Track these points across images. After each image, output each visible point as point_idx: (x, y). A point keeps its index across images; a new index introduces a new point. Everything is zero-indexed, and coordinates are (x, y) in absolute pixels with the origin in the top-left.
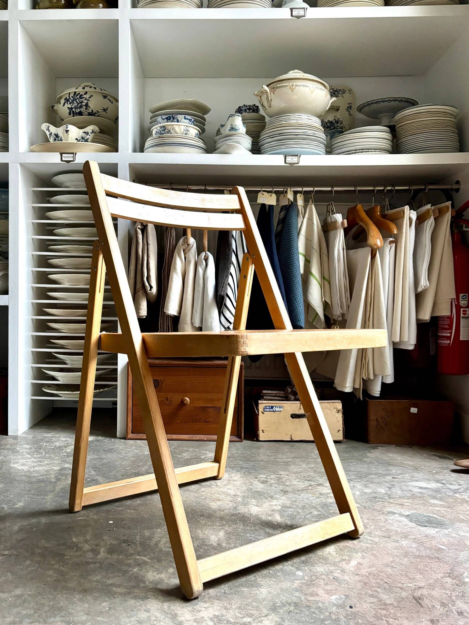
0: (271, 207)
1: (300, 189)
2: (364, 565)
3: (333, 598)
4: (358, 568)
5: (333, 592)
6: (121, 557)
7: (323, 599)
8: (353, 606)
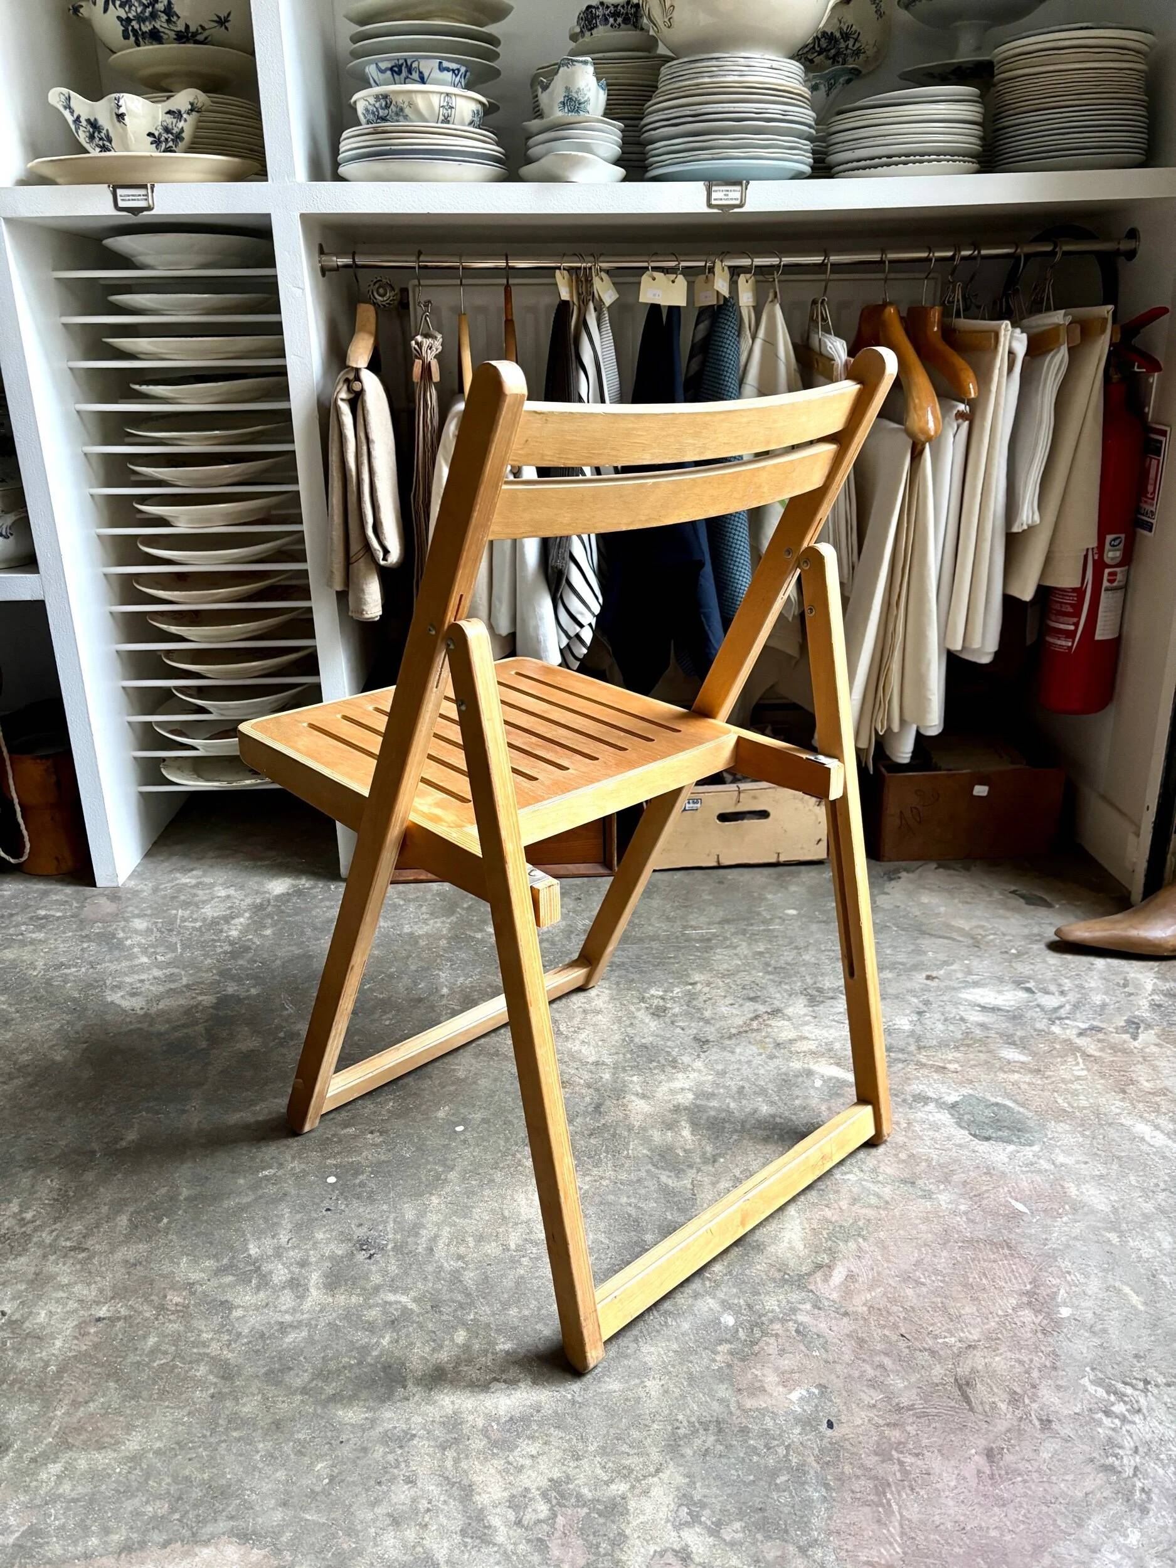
0: (674, 310)
1: (745, 262)
2: (860, 1279)
3: (795, 1396)
4: (847, 1293)
5: (796, 1376)
6: (354, 1299)
7: (774, 1402)
8: (833, 1420)
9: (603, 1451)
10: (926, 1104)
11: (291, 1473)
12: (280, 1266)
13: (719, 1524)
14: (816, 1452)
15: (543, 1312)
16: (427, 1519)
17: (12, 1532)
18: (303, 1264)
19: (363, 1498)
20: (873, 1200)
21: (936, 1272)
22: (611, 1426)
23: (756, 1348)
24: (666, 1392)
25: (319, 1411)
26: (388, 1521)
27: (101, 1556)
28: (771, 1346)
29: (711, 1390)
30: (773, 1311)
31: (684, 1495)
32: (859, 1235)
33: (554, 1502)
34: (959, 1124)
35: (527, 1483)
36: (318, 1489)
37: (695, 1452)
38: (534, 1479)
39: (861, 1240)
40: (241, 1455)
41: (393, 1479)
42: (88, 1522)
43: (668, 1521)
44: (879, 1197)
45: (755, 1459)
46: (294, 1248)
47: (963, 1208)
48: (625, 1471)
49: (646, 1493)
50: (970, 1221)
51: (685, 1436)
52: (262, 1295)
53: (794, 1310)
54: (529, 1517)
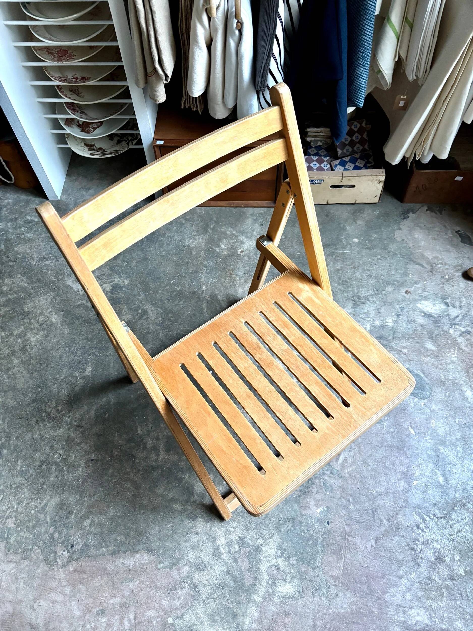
2: (349, 462)
3: (319, 511)
4: (343, 467)
5: (320, 502)
6: (176, 457)
7: (312, 513)
8: (330, 521)
9: (256, 527)
11: (161, 528)
12: (150, 440)
13: (289, 557)
14: (322, 533)
16: (202, 548)
17: (79, 545)
18: (157, 439)
19: (183, 539)
23: (309, 490)
26: (191, 548)
27: (107, 555)
28: (314, 489)
29: (292, 506)
30: (317, 474)
31: (280, 546)
33: (240, 545)
35: (232, 538)
36: (169, 534)
37: (284, 530)
38: (234, 536)
40: (144, 520)
41: (192, 533)
42: (101, 542)
43: (274, 555)
45: (303, 534)
48: (262, 536)
49: (268, 544)
50: (393, 437)
51: (282, 524)
52: (144, 453)
54: (232, 550)
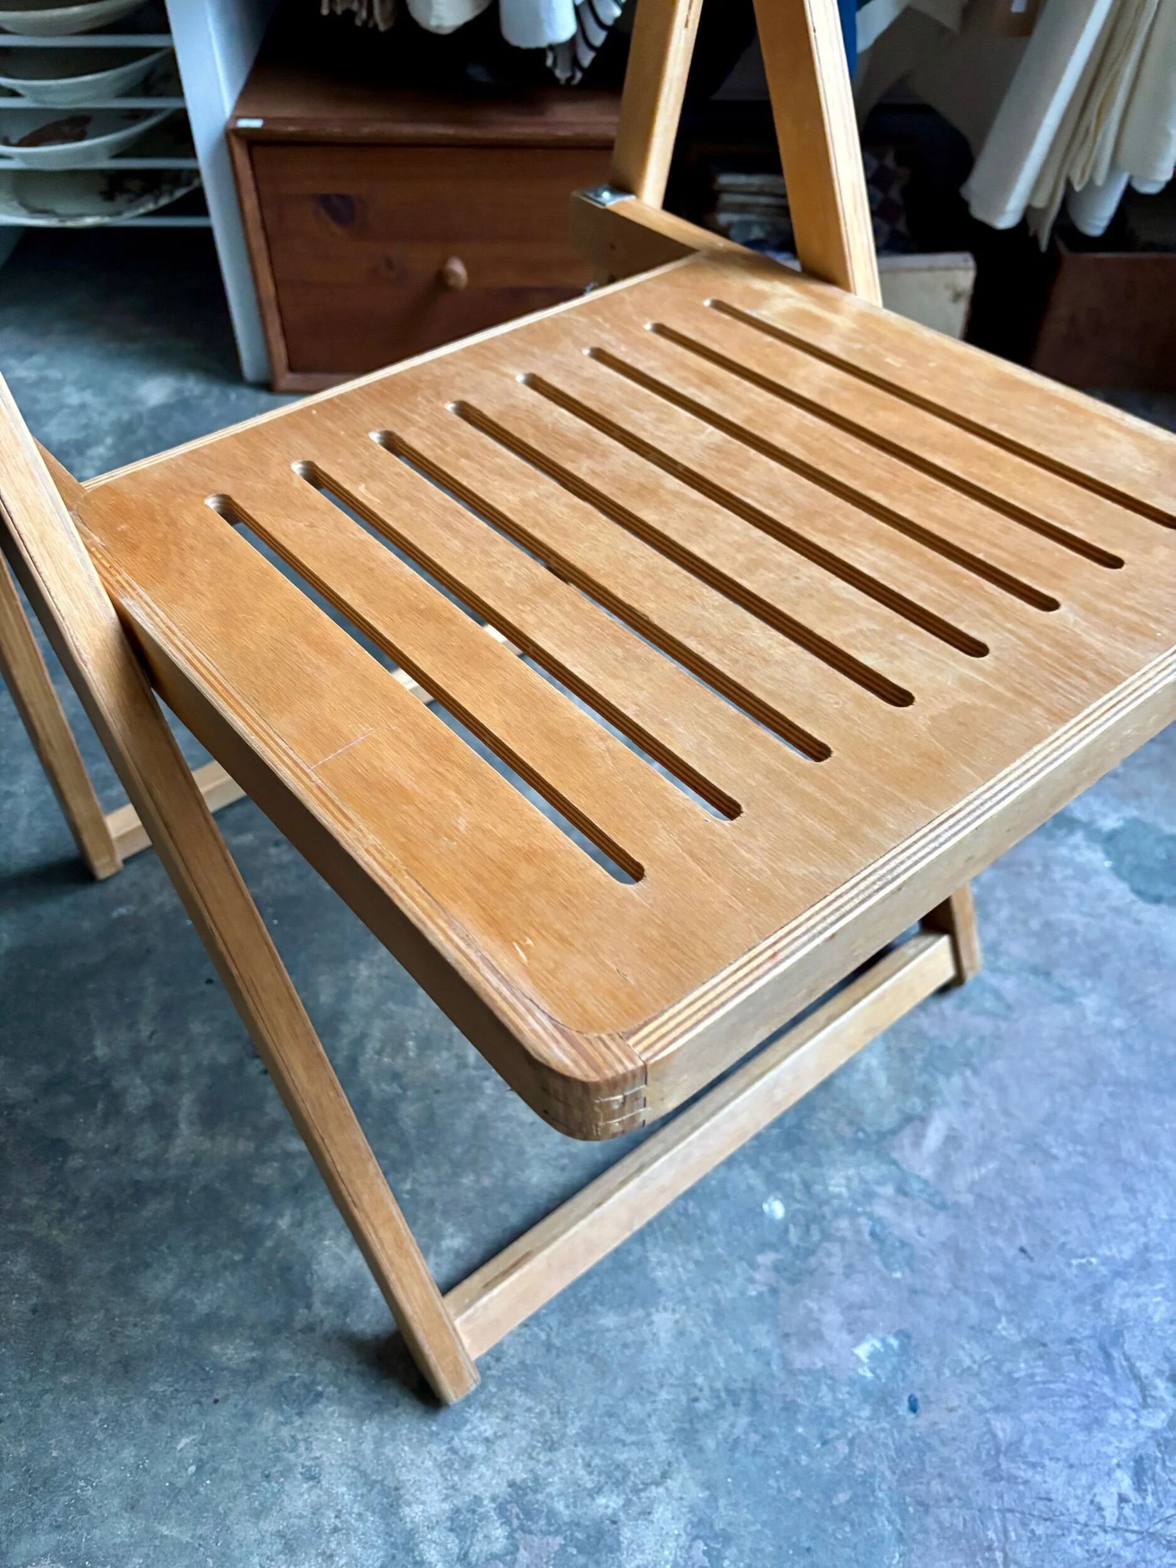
2: (966, 1145)
3: (863, 1351)
4: (946, 1168)
5: (867, 1314)
7: (833, 1359)
8: (918, 1395)
9: (588, 1436)
10: (1071, 832)
11: (145, 1452)
12: (138, 1081)
14: (892, 1453)
15: (511, 1182)
16: (333, 1546)
18: (171, 1078)
19: (243, 1503)
20: (989, 1003)
21: (1076, 1138)
22: (601, 1391)
23: (812, 1261)
24: (681, 1333)
25: (186, 1343)
26: (279, 1546)
28: (834, 1260)
29: (745, 1334)
30: (839, 1196)
31: (700, 1521)
32: (968, 1064)
33: (516, 1523)
34: (1117, 871)
35: (478, 1488)
36: (180, 1483)
37: (718, 1444)
38: (488, 1481)
39: (968, 1073)
40: (72, 1417)
41: (288, 1470)
44: (998, 995)
45: (804, 1459)
46: (157, 1049)
47: (1118, 1023)
48: (618, 1474)
49: (646, 1513)
50: (1129, 1049)
51: (706, 1415)
52: (110, 1131)
53: (870, 1196)
54: (478, 1549)
